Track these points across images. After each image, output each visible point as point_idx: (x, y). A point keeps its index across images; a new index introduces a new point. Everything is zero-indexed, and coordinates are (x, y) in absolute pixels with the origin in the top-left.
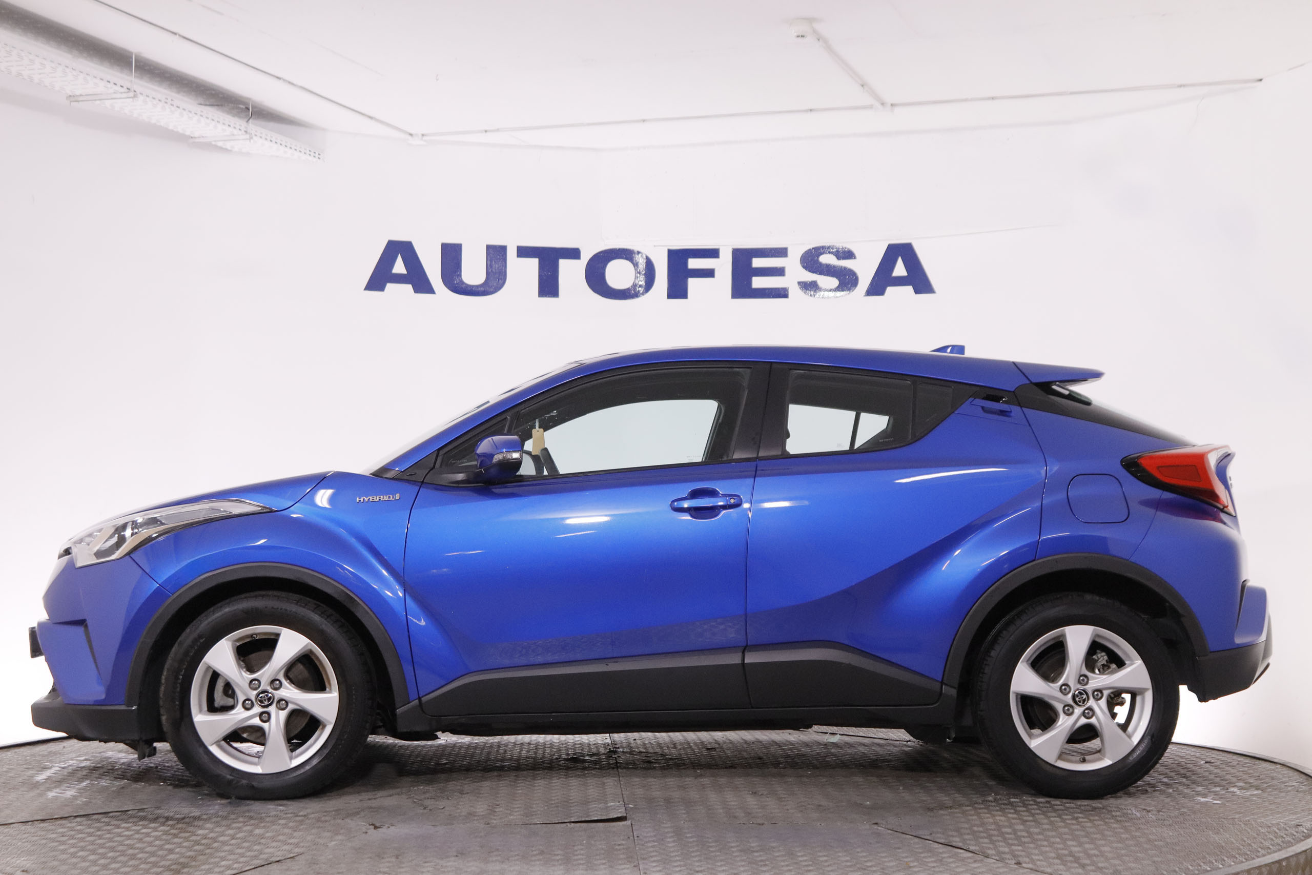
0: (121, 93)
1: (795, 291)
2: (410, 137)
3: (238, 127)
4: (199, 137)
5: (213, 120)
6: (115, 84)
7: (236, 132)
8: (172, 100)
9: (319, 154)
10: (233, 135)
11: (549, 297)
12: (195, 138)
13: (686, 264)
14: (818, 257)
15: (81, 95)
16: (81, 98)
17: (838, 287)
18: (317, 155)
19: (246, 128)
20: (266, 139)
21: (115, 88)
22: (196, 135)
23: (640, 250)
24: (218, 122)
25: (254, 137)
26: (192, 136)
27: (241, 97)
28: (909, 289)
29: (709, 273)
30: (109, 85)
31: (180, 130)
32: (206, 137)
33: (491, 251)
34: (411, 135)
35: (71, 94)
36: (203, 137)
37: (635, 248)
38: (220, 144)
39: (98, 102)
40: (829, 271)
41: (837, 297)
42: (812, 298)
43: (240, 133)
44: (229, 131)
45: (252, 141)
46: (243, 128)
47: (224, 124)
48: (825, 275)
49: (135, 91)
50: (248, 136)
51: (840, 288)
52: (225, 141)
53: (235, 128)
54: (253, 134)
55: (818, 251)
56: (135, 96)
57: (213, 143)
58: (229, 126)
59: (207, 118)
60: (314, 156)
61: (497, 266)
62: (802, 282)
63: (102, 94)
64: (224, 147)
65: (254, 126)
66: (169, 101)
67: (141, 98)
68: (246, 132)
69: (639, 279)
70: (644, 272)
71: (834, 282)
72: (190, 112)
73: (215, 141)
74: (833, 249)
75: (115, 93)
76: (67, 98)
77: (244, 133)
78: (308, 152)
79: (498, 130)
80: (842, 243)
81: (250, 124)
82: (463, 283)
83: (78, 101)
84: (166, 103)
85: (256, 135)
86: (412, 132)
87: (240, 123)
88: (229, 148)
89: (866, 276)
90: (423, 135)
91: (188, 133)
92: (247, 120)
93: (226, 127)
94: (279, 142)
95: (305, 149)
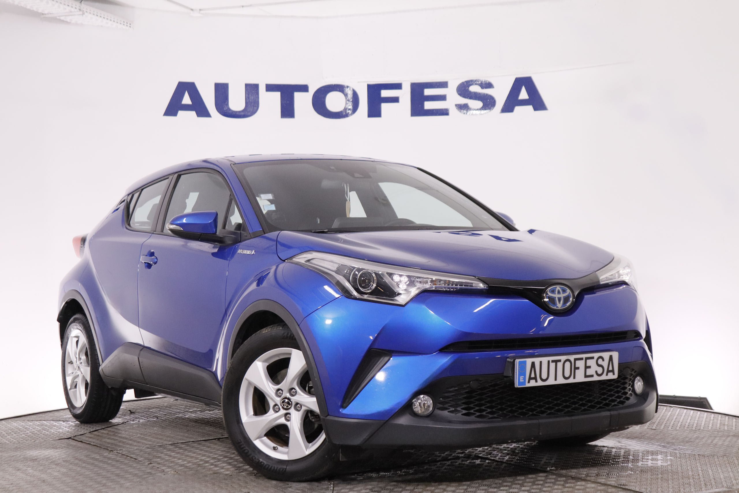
1: (453, 111)
2: (191, 12)
3: (74, 6)
4: (48, 14)
7: (73, 10)
9: (130, 24)
10: (71, 12)
11: (288, 118)
12: (45, 14)
13: (380, 94)
14: (469, 87)
17: (482, 107)
18: (128, 25)
19: (80, 7)
20: (94, 14)
22: (46, 12)
23: (348, 85)
25: (86, 14)
26: (43, 13)
28: (530, 108)
29: (396, 100)
31: (35, 9)
32: (53, 14)
33: (248, 87)
34: (192, 10)
36: (50, 13)
37: (345, 84)
38: (62, 18)
40: (476, 96)
41: (482, 114)
42: (465, 115)
43: (76, 10)
44: (68, 9)
45: (84, 15)
46: (78, 8)
47: (65, 4)
48: (473, 99)
50: (81, 13)
51: (484, 107)
52: (66, 16)
53: (72, 7)
54: (85, 11)
55: (469, 83)
57: (58, 18)
58: (68, 6)
61: (252, 98)
62: (458, 105)
64: (65, 20)
65: (85, 6)
68: (80, 10)
69: (348, 105)
70: (351, 100)
71: (479, 104)
73: (59, 16)
74: (478, 82)
77: (78, 10)
78: (122, 23)
79: (251, 6)
80: (484, 77)
82: (230, 110)
85: (87, 12)
86: (192, 8)
88: (69, 21)
89: (501, 99)
90: (200, 10)
91: (40, 11)
92: (80, 1)
93: (66, 7)
94: (102, 16)
95: (121, 21)
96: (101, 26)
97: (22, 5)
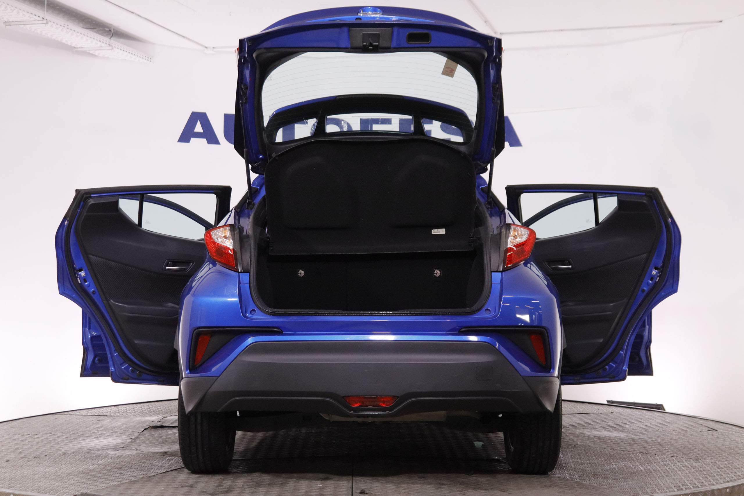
0: (38, 20)
2: (205, 49)
3: (105, 42)
4: (80, 48)
5: (91, 37)
6: (35, 15)
7: (103, 45)
8: (67, 25)
9: (151, 59)
10: (101, 47)
12: (77, 48)
13: (372, 128)
15: (13, 22)
16: (13, 23)
18: (149, 59)
19: (109, 42)
20: (122, 50)
21: (35, 17)
22: (78, 47)
23: (343, 119)
24: (94, 39)
25: (114, 49)
26: (76, 47)
27: (108, 24)
30: (32, 16)
31: (69, 43)
32: (84, 48)
35: (7, 21)
36: (82, 47)
37: (341, 118)
38: (91, 52)
39: (22, 26)
40: (457, 133)
43: (106, 45)
44: (99, 44)
45: (113, 50)
46: (108, 43)
47: (97, 40)
48: (455, 135)
49: (47, 20)
50: (110, 48)
52: (95, 49)
53: (103, 42)
54: (114, 46)
56: (47, 23)
57: (88, 51)
58: (100, 41)
59: (88, 36)
60: (148, 60)
63: (26, 21)
64: (94, 54)
65: (115, 42)
66: (66, 26)
67: (50, 24)
68: (109, 45)
71: (460, 139)
72: (78, 32)
73: (90, 50)
75: (34, 20)
76: (4, 23)
77: (108, 46)
78: (144, 57)
81: (112, 40)
83: (11, 25)
84: (64, 27)
85: (115, 47)
87: (106, 39)
88: (97, 54)
90: (213, 48)
91: (73, 45)
92: (110, 37)
93: (98, 42)
94: (128, 51)
95: (143, 56)
96: (125, 60)
97: (59, 40)
